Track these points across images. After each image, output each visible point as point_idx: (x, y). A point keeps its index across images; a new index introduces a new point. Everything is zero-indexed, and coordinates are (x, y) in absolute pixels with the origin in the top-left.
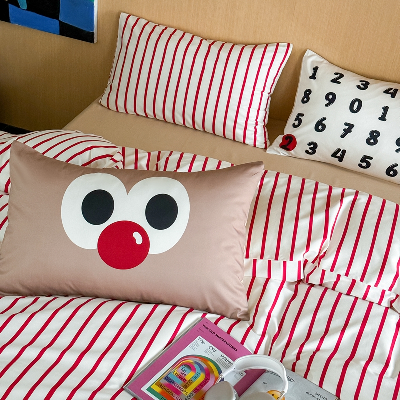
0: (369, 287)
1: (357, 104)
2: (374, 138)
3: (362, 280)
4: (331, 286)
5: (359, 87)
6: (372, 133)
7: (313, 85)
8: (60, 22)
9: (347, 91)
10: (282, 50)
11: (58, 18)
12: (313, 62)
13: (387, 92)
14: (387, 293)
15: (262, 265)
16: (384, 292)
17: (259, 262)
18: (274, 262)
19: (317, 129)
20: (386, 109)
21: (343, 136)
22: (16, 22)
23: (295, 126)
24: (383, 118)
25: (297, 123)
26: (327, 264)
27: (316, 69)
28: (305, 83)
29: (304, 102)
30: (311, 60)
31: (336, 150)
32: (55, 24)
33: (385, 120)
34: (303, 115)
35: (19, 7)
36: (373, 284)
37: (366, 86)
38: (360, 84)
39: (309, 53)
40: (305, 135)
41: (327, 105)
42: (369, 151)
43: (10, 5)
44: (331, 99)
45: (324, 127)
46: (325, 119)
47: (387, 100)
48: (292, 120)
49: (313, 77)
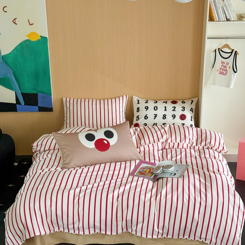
0: (183, 144)
1: (156, 108)
2: (164, 117)
3: (181, 142)
4: (172, 148)
5: (154, 103)
6: (163, 115)
7: (139, 106)
8: (38, 107)
9: (151, 105)
10: (125, 97)
11: (37, 105)
12: (136, 99)
13: (164, 102)
14: (188, 144)
15: (151, 146)
16: (187, 144)
17: (150, 145)
18: (154, 144)
19: (145, 119)
20: (165, 107)
21: (154, 119)
22: (20, 111)
23: (137, 120)
24: (165, 110)
25: (137, 119)
26: (169, 141)
27: (138, 101)
28: (135, 106)
29: (137, 112)
30: (135, 99)
31: (153, 124)
32: (36, 108)
33: (166, 110)
34: (139, 116)
35: (21, 105)
36: (184, 142)
37: (157, 102)
38: (154, 102)
39: (134, 97)
40: (141, 121)
41: (146, 110)
42: (164, 121)
43: (17, 105)
44: (147, 108)
45: (147, 117)
46: (147, 115)
47: (165, 105)
48: (135, 118)
49: (138, 103)
